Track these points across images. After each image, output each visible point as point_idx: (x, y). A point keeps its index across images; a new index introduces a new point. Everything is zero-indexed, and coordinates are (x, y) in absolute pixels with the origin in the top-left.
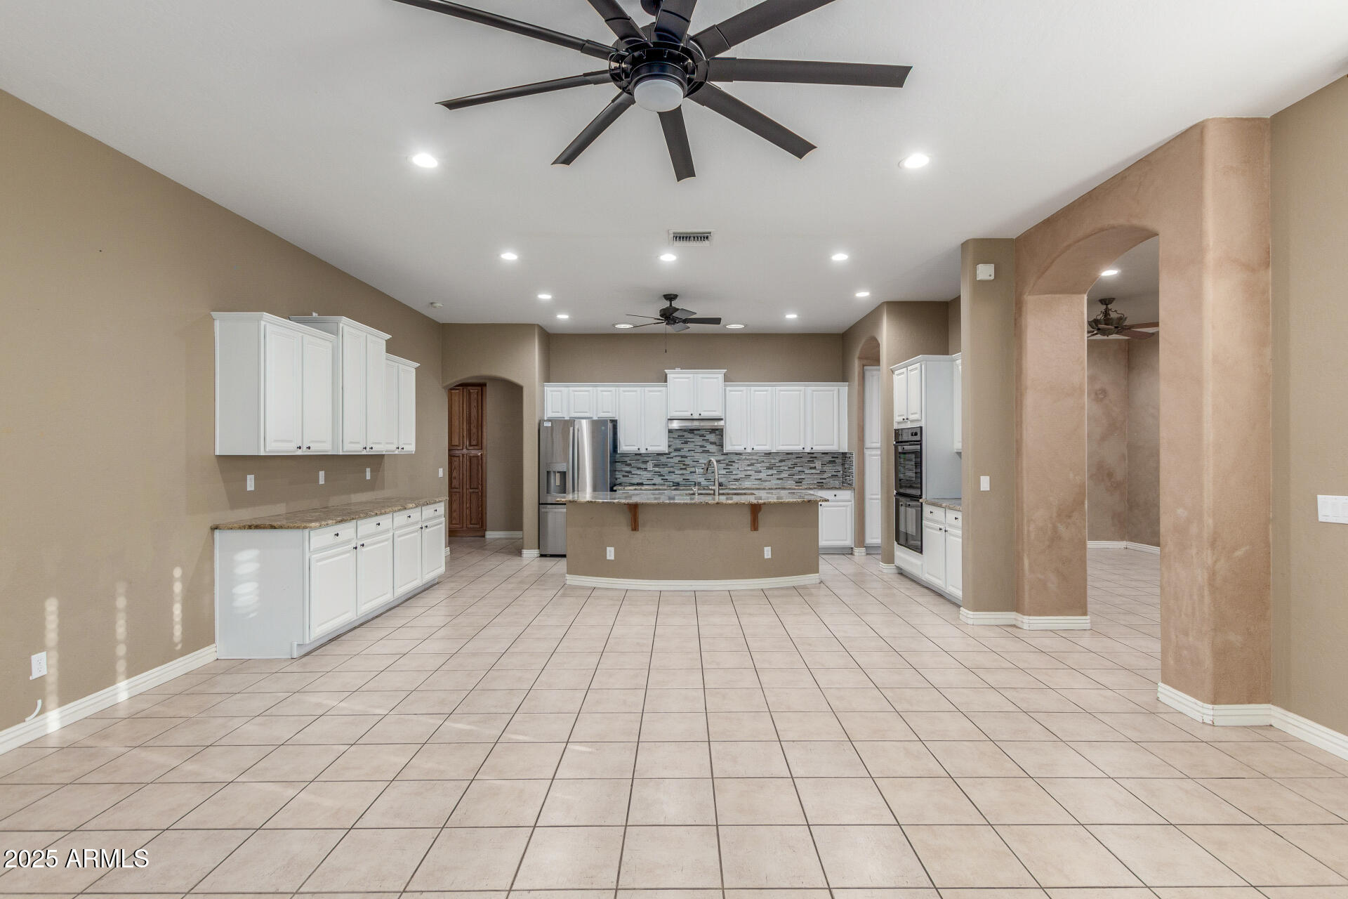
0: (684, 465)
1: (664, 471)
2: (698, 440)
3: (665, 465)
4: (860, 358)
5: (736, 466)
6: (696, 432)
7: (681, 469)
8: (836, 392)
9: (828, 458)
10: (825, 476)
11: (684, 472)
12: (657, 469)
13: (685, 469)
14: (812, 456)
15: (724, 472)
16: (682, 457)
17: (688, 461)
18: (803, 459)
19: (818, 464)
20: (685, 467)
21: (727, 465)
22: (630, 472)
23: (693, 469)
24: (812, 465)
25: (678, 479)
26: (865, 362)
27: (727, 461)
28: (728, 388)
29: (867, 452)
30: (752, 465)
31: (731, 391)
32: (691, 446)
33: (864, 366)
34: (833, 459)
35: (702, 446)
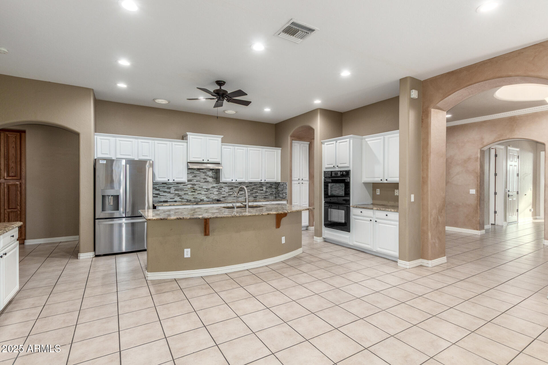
0: (194, 189)
1: (180, 193)
2: (203, 175)
3: (182, 190)
4: (291, 136)
5: (223, 189)
6: (201, 171)
7: (192, 192)
8: (276, 152)
9: (269, 185)
10: (267, 194)
11: (194, 193)
12: (177, 192)
13: (194, 192)
14: (261, 184)
15: (217, 193)
16: (193, 185)
17: (196, 187)
18: (257, 186)
19: (264, 188)
20: (194, 190)
21: (219, 189)
22: (159, 194)
23: (199, 192)
24: (261, 189)
25: (190, 198)
26: (293, 138)
27: (218, 187)
28: (223, 147)
29: (293, 182)
30: (232, 189)
31: (224, 148)
32: (198, 178)
33: (292, 140)
34: (271, 186)
35: (204, 179)
